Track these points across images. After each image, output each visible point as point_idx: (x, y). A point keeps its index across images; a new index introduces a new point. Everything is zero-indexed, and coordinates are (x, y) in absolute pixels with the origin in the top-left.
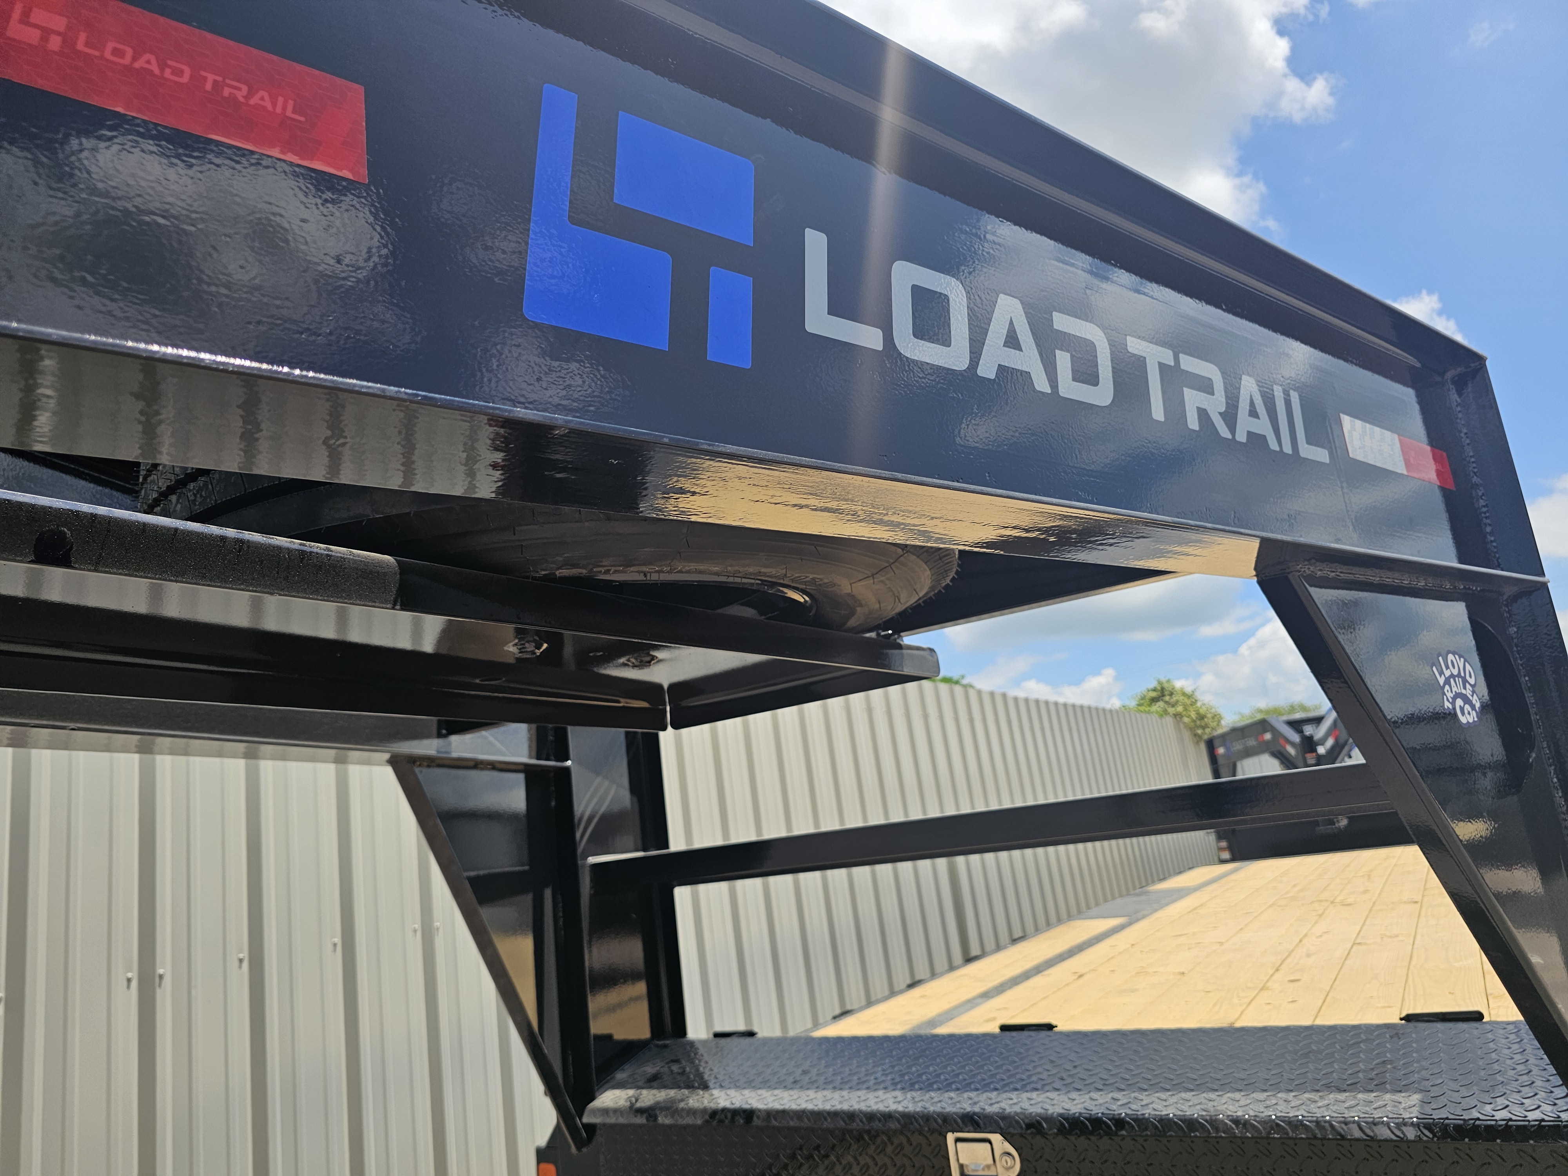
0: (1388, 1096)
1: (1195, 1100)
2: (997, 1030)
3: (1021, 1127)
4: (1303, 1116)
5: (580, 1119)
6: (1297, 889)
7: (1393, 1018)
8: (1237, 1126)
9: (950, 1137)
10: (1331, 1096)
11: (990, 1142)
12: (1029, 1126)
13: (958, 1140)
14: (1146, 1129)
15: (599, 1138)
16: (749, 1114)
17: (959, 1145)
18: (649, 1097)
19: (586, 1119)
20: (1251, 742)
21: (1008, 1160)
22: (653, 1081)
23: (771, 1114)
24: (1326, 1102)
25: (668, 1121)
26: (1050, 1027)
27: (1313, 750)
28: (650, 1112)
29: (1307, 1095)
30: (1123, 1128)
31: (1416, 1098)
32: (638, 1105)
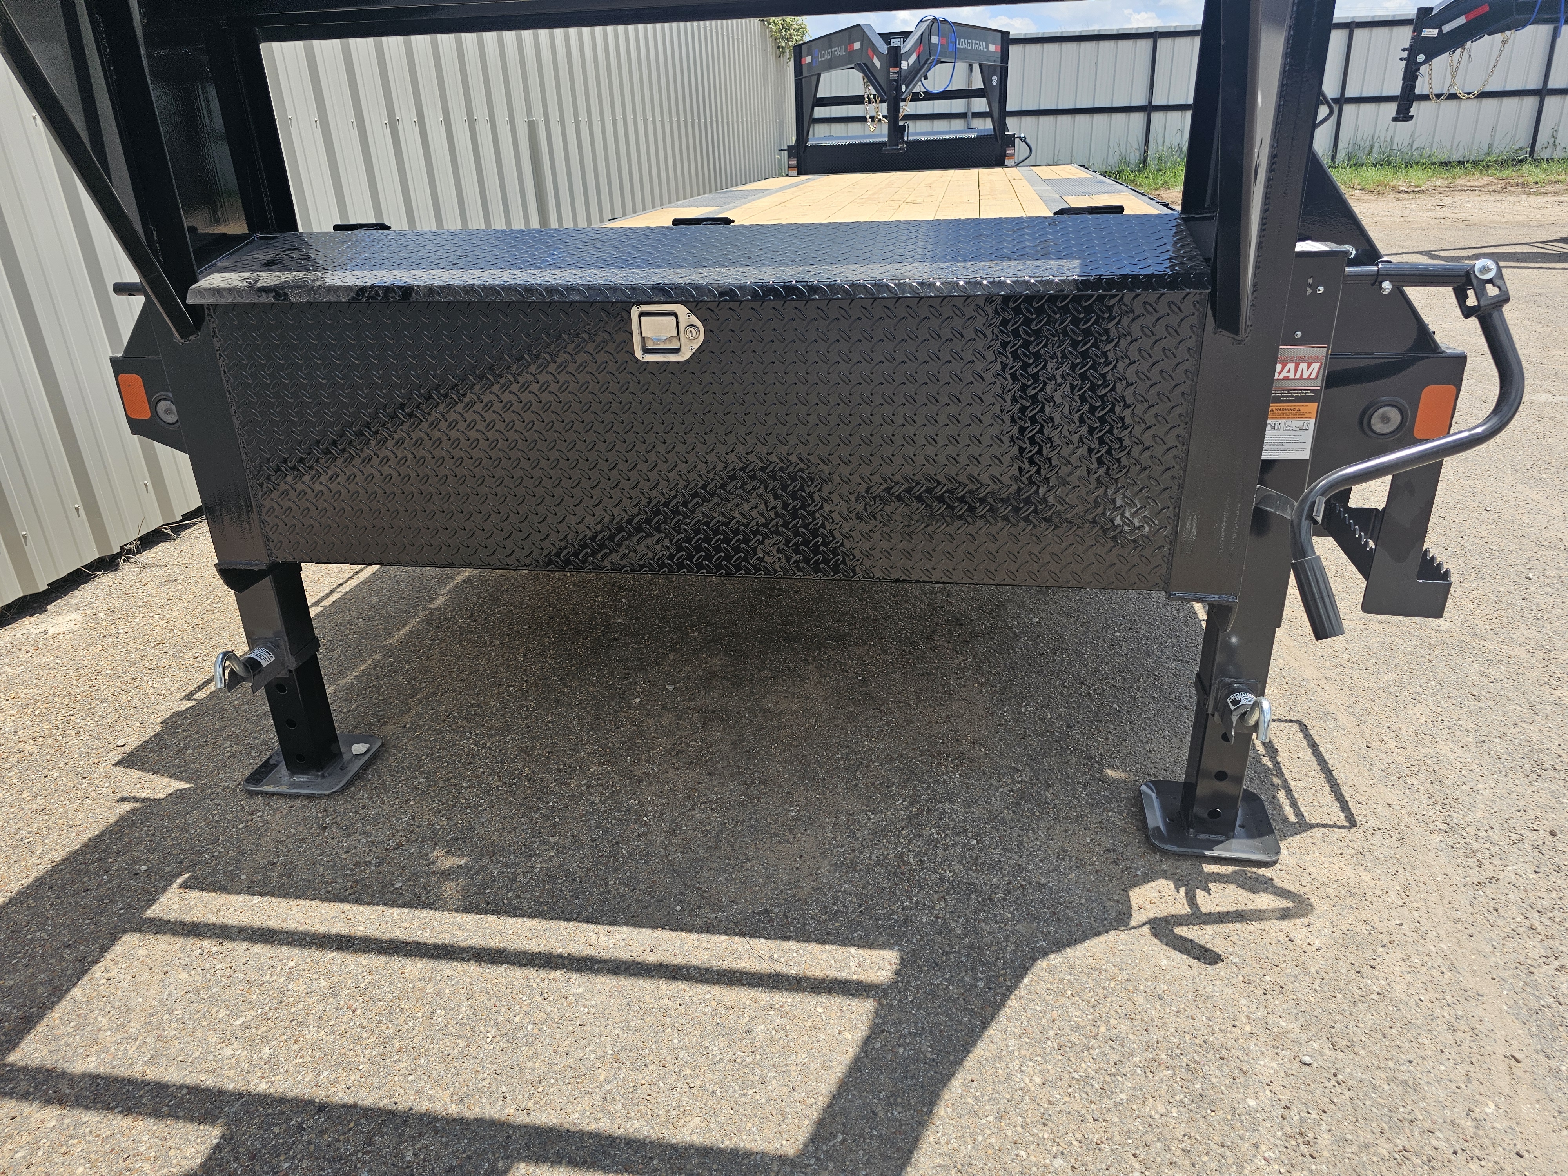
0: (1052, 262)
1: (882, 270)
2: (670, 224)
3: (715, 296)
4: (981, 278)
5: (184, 300)
6: (869, 193)
7: (1047, 212)
8: (922, 287)
9: (635, 312)
10: (1004, 263)
11: (675, 315)
12: (722, 294)
13: (642, 314)
14: (838, 293)
15: (211, 324)
16: (407, 291)
17: (643, 319)
18: (269, 279)
19: (190, 300)
20: (839, 51)
21: (694, 331)
22: (270, 265)
23: (430, 290)
24: (1000, 268)
25: (304, 299)
26: (727, 221)
27: (897, 64)
28: (278, 291)
29: (982, 264)
30: (815, 293)
31: (1077, 262)
32: (259, 284)
